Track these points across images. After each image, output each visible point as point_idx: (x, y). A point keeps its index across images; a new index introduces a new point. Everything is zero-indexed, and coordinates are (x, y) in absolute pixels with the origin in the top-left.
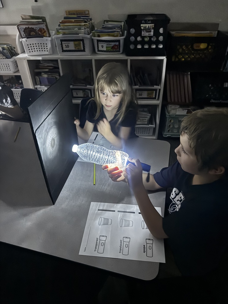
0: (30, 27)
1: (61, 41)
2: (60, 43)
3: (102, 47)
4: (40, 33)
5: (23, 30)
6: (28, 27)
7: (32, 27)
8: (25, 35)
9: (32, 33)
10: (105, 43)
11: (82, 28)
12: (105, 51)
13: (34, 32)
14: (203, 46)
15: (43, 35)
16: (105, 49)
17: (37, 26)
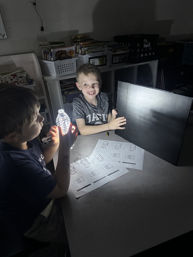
0: (63, 50)
1: (89, 59)
2: (88, 60)
3: (116, 59)
4: (69, 54)
5: (55, 53)
6: (61, 50)
7: (65, 50)
8: (55, 58)
9: (64, 55)
10: (118, 56)
11: (105, 46)
12: (117, 62)
13: (65, 54)
14: (171, 51)
15: (71, 56)
16: (117, 61)
17: (68, 49)
